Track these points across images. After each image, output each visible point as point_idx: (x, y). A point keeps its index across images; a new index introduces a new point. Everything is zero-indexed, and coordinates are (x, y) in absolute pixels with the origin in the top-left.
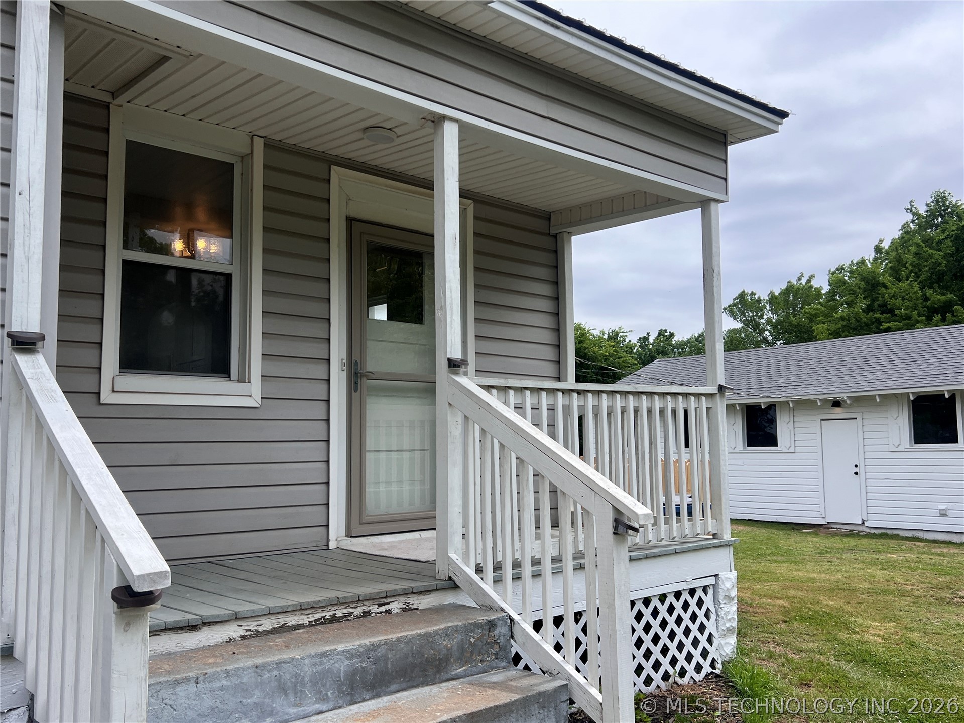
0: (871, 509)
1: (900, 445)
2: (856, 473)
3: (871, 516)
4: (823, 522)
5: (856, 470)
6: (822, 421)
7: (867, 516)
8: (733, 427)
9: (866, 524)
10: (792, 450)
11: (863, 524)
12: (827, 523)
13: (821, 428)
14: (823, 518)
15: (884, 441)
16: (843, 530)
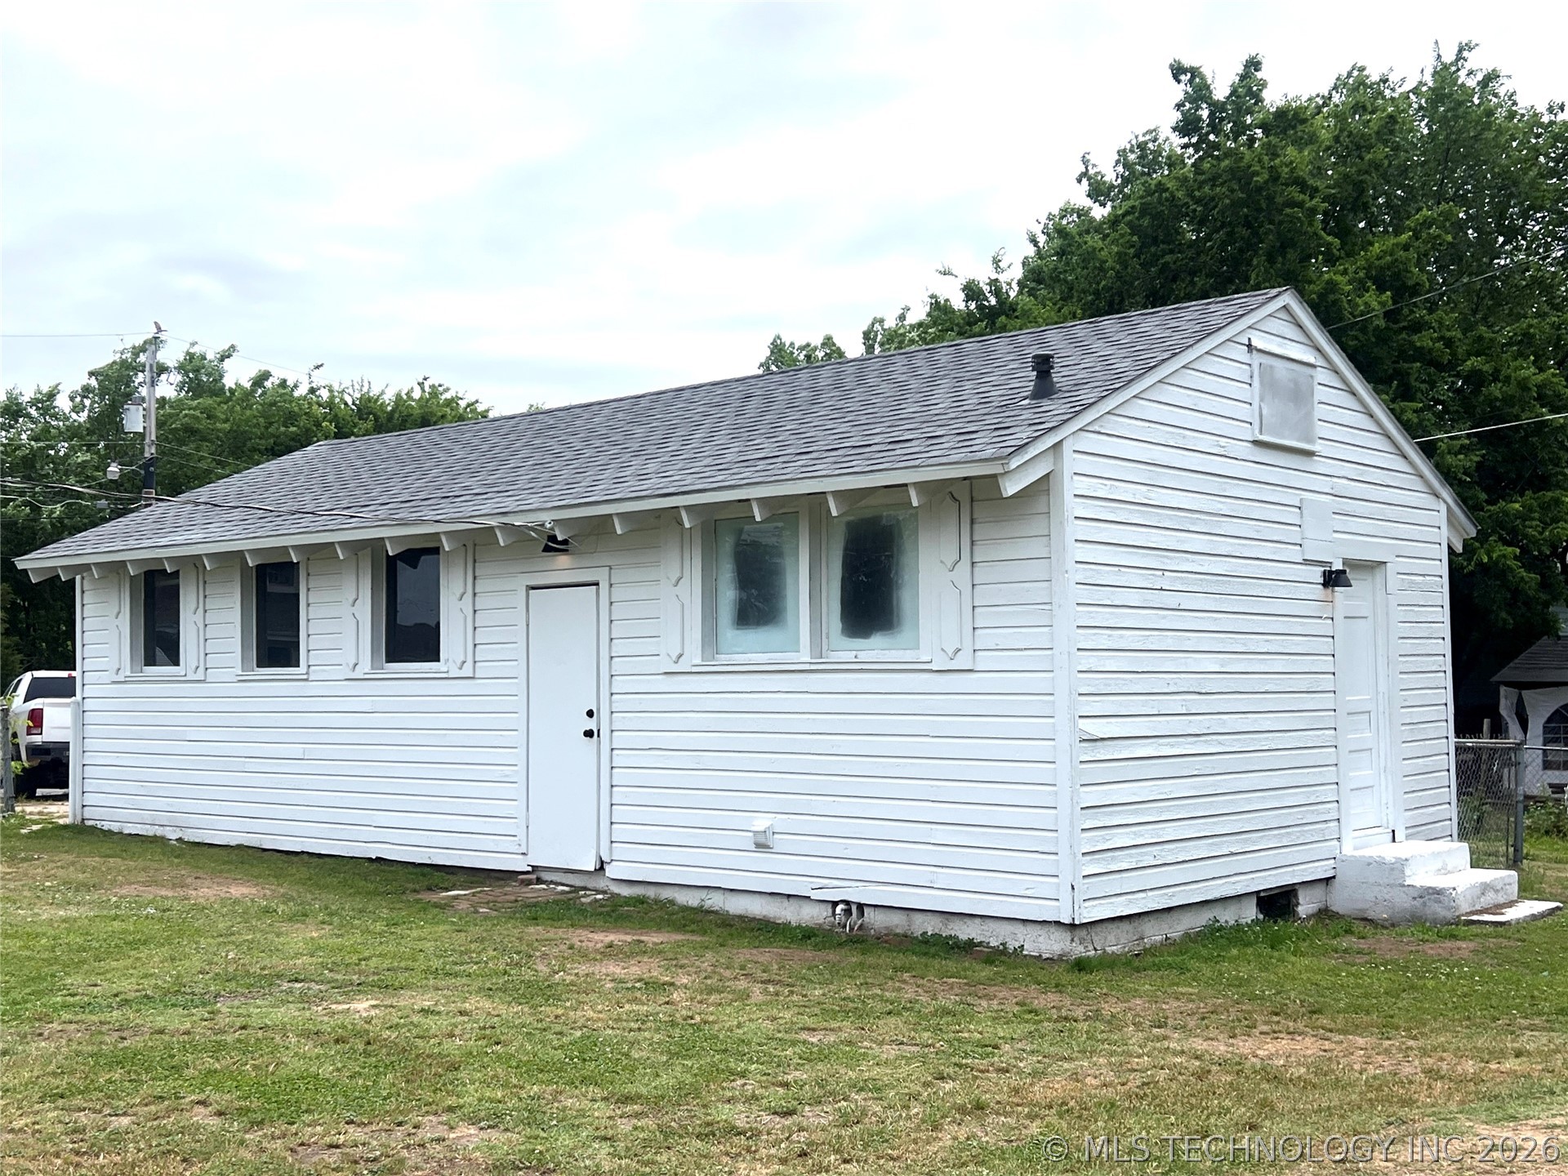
0: (620, 832)
1: (681, 656)
2: (589, 734)
3: (620, 851)
4: (521, 865)
5: (591, 724)
6: (531, 592)
7: (611, 849)
8: (353, 610)
9: (610, 872)
10: (467, 671)
11: (602, 872)
12: (530, 869)
13: (528, 610)
14: (523, 854)
15: (649, 646)
16: (560, 888)
